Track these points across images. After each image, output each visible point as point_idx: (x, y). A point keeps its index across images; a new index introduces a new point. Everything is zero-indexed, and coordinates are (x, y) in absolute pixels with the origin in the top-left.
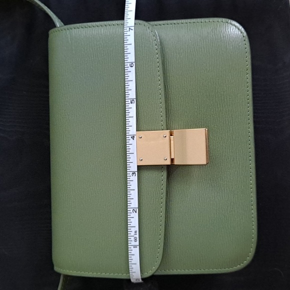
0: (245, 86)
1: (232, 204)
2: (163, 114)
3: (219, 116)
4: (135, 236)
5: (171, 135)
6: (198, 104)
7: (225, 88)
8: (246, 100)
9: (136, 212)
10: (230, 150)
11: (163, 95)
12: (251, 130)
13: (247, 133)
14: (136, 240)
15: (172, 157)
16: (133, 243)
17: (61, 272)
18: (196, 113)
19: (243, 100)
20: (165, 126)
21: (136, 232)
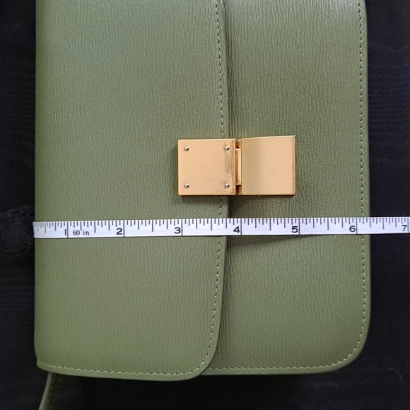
0: (356, 72)
1: (332, 262)
2: (225, 112)
3: (314, 120)
4: (82, 232)
5: (237, 147)
6: (281, 99)
7: (325, 74)
8: (359, 95)
9: (117, 234)
10: (329, 175)
11: (225, 81)
12: (365, 143)
13: (359, 148)
14: (75, 233)
15: (239, 183)
16: (71, 229)
17: (48, 370)
18: (277, 114)
19: (353, 94)
20: (226, 132)
21: (87, 233)
